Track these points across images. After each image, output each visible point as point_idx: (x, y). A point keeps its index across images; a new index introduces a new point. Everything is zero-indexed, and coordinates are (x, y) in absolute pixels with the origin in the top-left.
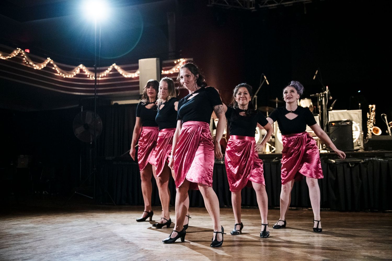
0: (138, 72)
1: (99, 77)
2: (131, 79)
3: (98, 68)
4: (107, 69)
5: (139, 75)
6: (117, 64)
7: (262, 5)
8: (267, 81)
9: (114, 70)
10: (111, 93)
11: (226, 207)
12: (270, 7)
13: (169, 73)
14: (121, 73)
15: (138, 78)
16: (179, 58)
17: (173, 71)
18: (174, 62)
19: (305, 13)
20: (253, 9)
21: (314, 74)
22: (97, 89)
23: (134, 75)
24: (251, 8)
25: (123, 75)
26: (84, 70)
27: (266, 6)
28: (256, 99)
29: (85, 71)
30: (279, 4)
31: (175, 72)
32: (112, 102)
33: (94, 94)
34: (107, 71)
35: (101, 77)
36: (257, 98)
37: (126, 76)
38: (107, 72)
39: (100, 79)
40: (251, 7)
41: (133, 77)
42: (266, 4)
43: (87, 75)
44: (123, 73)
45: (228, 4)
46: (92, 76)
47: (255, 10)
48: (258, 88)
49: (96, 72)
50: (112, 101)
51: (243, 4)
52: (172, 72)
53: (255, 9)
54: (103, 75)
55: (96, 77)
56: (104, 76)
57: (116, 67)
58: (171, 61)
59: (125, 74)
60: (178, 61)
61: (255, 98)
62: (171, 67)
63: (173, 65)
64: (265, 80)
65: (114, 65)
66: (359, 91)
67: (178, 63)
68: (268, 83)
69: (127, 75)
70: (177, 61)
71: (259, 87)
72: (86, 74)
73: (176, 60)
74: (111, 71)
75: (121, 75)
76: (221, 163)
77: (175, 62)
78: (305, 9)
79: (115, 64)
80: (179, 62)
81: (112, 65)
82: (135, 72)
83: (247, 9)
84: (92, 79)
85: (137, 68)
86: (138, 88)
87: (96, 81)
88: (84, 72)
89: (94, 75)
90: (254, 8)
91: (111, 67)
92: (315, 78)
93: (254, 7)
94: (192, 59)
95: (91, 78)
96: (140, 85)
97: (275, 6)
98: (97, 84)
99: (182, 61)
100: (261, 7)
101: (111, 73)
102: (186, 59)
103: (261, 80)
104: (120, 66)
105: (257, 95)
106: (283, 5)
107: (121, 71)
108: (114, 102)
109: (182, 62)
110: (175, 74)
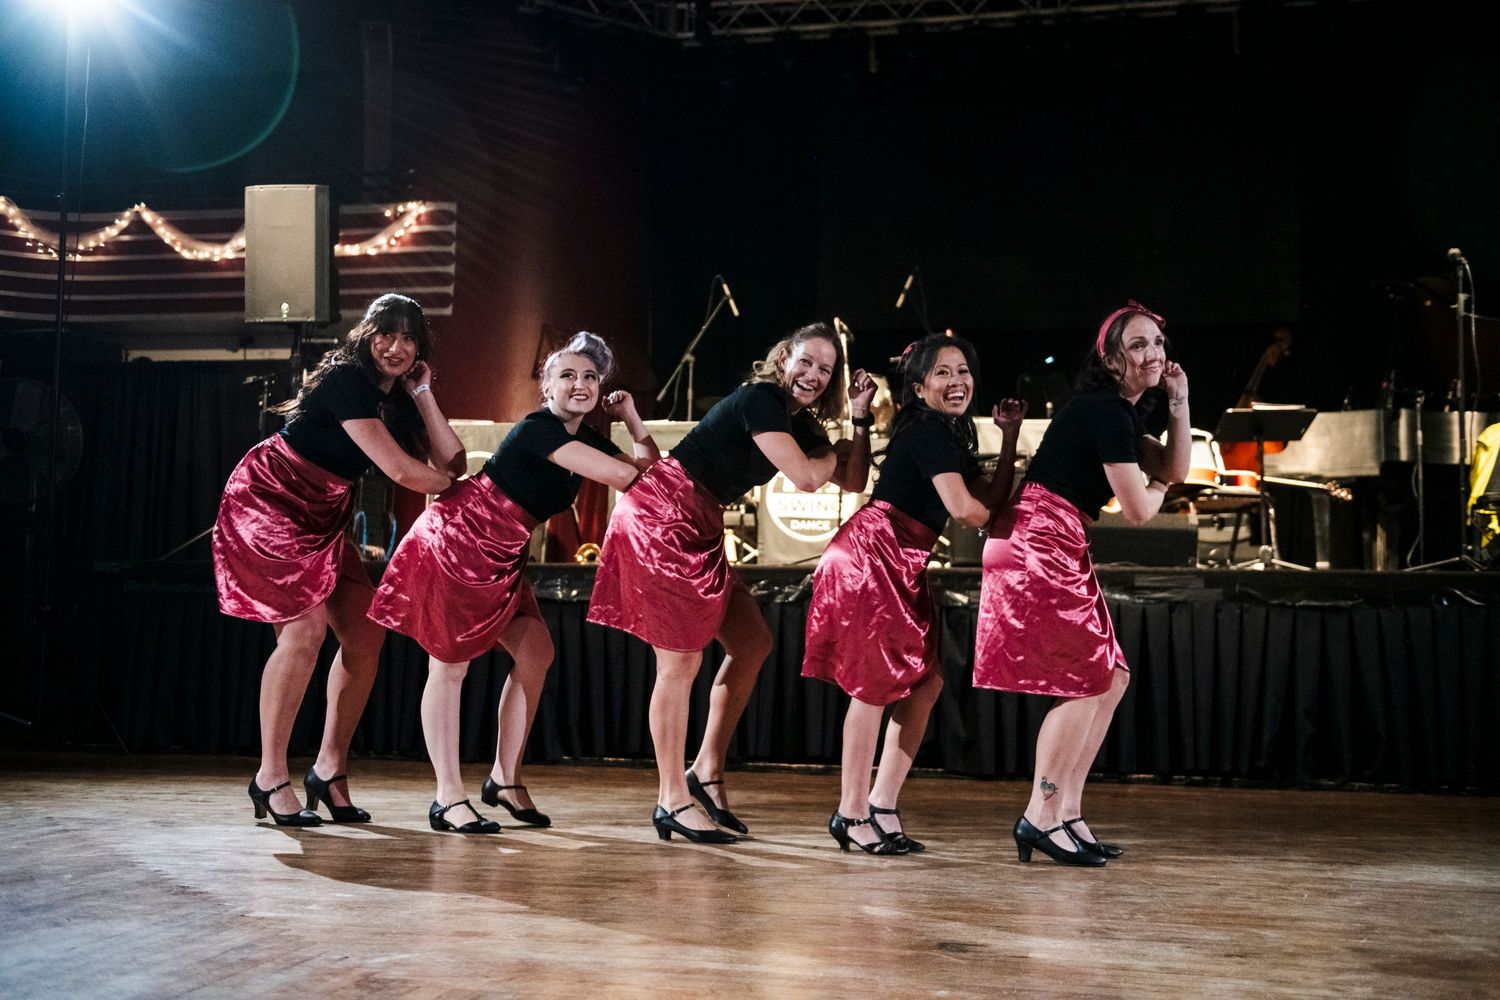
0: (240, 241)
1: (75, 252)
2: (208, 265)
3: (72, 217)
4: (111, 224)
5: (243, 255)
6: (151, 207)
7: (720, 27)
8: (732, 302)
9: (139, 225)
10: (123, 318)
11: (566, 763)
12: (749, 36)
13: (363, 253)
14: (167, 241)
15: (238, 264)
16: (405, 199)
17: (379, 247)
18: (383, 214)
19: (873, 70)
20: (687, 39)
21: (901, 289)
22: (66, 297)
23: (224, 252)
24: (681, 35)
25: (177, 249)
26: (14, 217)
27: (734, 31)
28: (691, 365)
29: (18, 222)
30: (783, 28)
31: (385, 249)
32: (127, 355)
33: (52, 318)
34: (107, 229)
35: (84, 253)
36: (695, 364)
37: (186, 255)
38: (111, 232)
39: (79, 258)
40: (680, 29)
41: (216, 259)
42: (735, 26)
43: (27, 240)
44: (174, 242)
45: (597, 11)
46: (46, 247)
47: (696, 44)
48: (700, 330)
49: (66, 230)
50: (126, 349)
51: (651, 18)
52: (372, 252)
53: (695, 38)
54: (92, 244)
55: (62, 251)
56: (97, 250)
57: (148, 217)
58: (373, 208)
59: (183, 247)
60: (401, 209)
61: (687, 363)
62: (372, 231)
63: (380, 224)
64: (725, 298)
65: (141, 207)
66: (1049, 360)
67: (398, 217)
68: (736, 312)
69: (191, 250)
70: (396, 211)
71: (703, 325)
72: (21, 234)
73: (393, 206)
74: (124, 232)
75: (169, 249)
77: (388, 213)
78: (872, 54)
79: (143, 205)
80: (403, 214)
81: (133, 207)
82: (224, 242)
83: (665, 35)
84: (45, 257)
85: (235, 225)
86: (239, 304)
87: (61, 266)
88: (15, 228)
89: (56, 242)
90: (691, 35)
91: (127, 214)
92: (903, 304)
93: (690, 30)
94: (452, 207)
95: (40, 251)
96: (248, 293)
97: (766, 35)
98: (68, 278)
99: (416, 209)
100: (717, 32)
101: (125, 238)
102: (428, 203)
103: (711, 298)
104: (162, 215)
105: (694, 353)
106: (796, 34)
107: (167, 235)
108: (135, 354)
109: (415, 214)
110: (385, 259)
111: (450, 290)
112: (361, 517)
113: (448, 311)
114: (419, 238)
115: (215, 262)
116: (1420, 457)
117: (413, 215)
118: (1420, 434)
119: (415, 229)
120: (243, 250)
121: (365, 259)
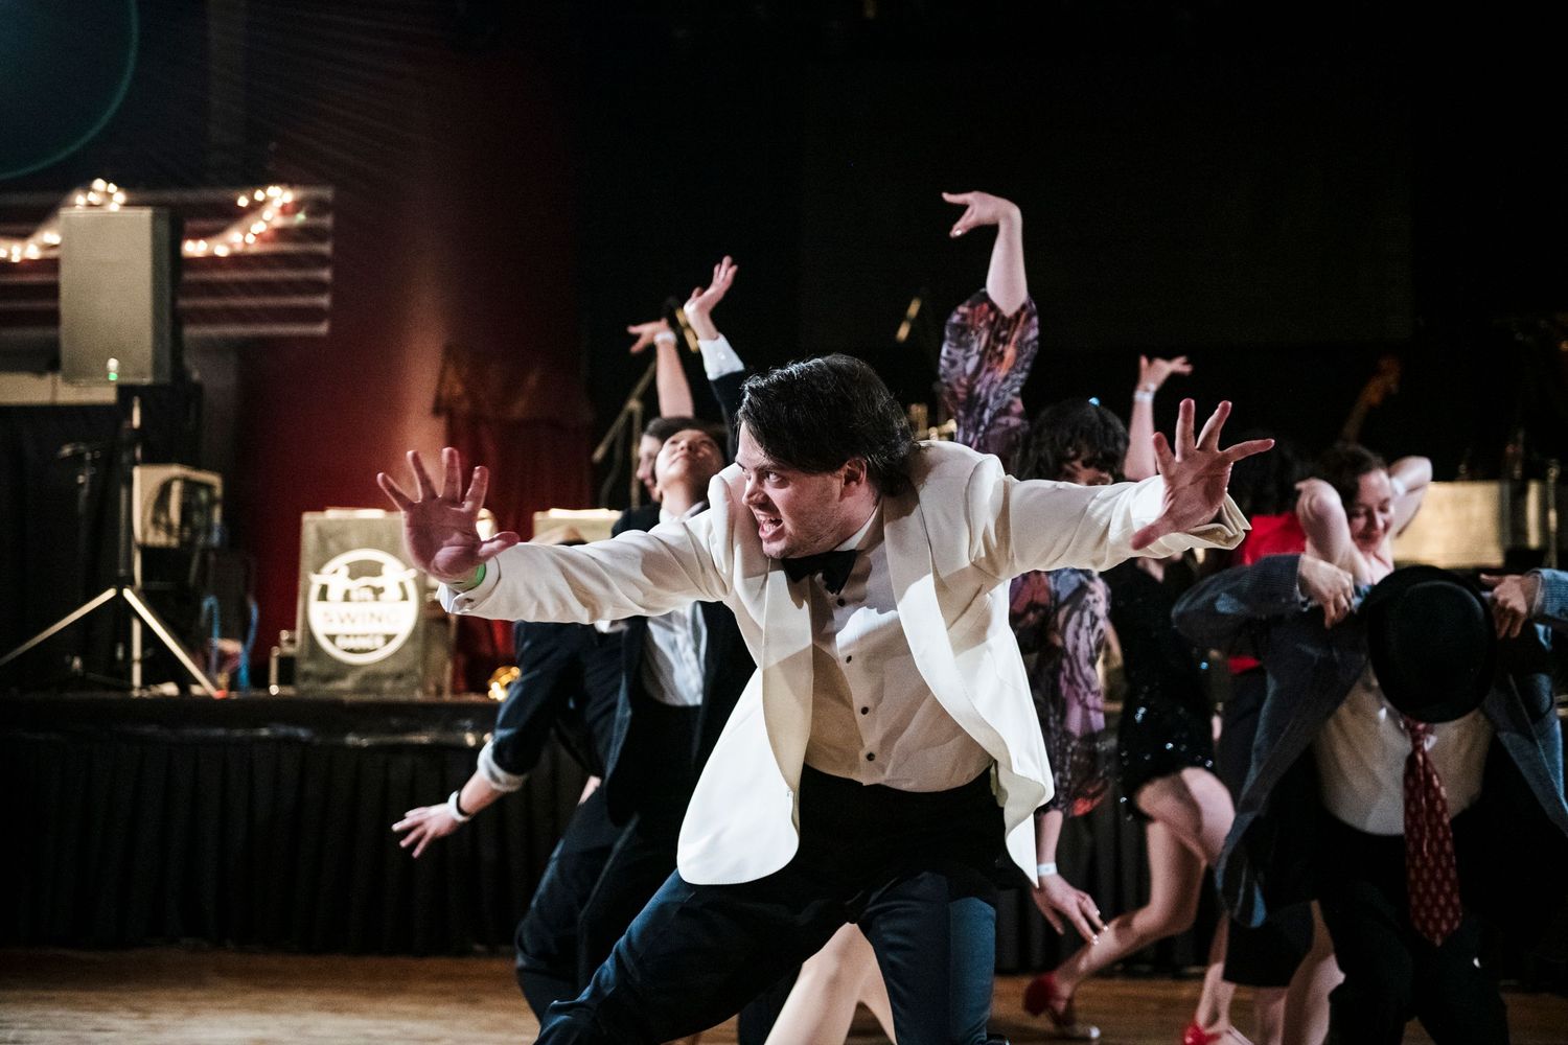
0: (50, 236)
2: (6, 266)
5: (53, 254)
15: (50, 265)
16: (263, 182)
17: (231, 245)
18: (235, 202)
23: (24, 249)
28: (637, 416)
31: (239, 248)
41: (16, 259)
52: (222, 251)
58: (223, 194)
60: (259, 195)
61: (632, 412)
62: (218, 223)
63: (233, 215)
67: (255, 207)
70: (253, 198)
73: (248, 192)
76: (463, 740)
77: (243, 201)
80: (262, 204)
82: (24, 236)
94: (327, 193)
99: (278, 196)
102: (296, 188)
109: (277, 204)
110: (237, 260)
111: (324, 301)
112: (211, 607)
113: (323, 329)
114: (282, 234)
115: (14, 264)
116: (1553, 547)
117: (276, 204)
118: (1553, 516)
119: (279, 222)
120: (54, 247)
121: (212, 261)
